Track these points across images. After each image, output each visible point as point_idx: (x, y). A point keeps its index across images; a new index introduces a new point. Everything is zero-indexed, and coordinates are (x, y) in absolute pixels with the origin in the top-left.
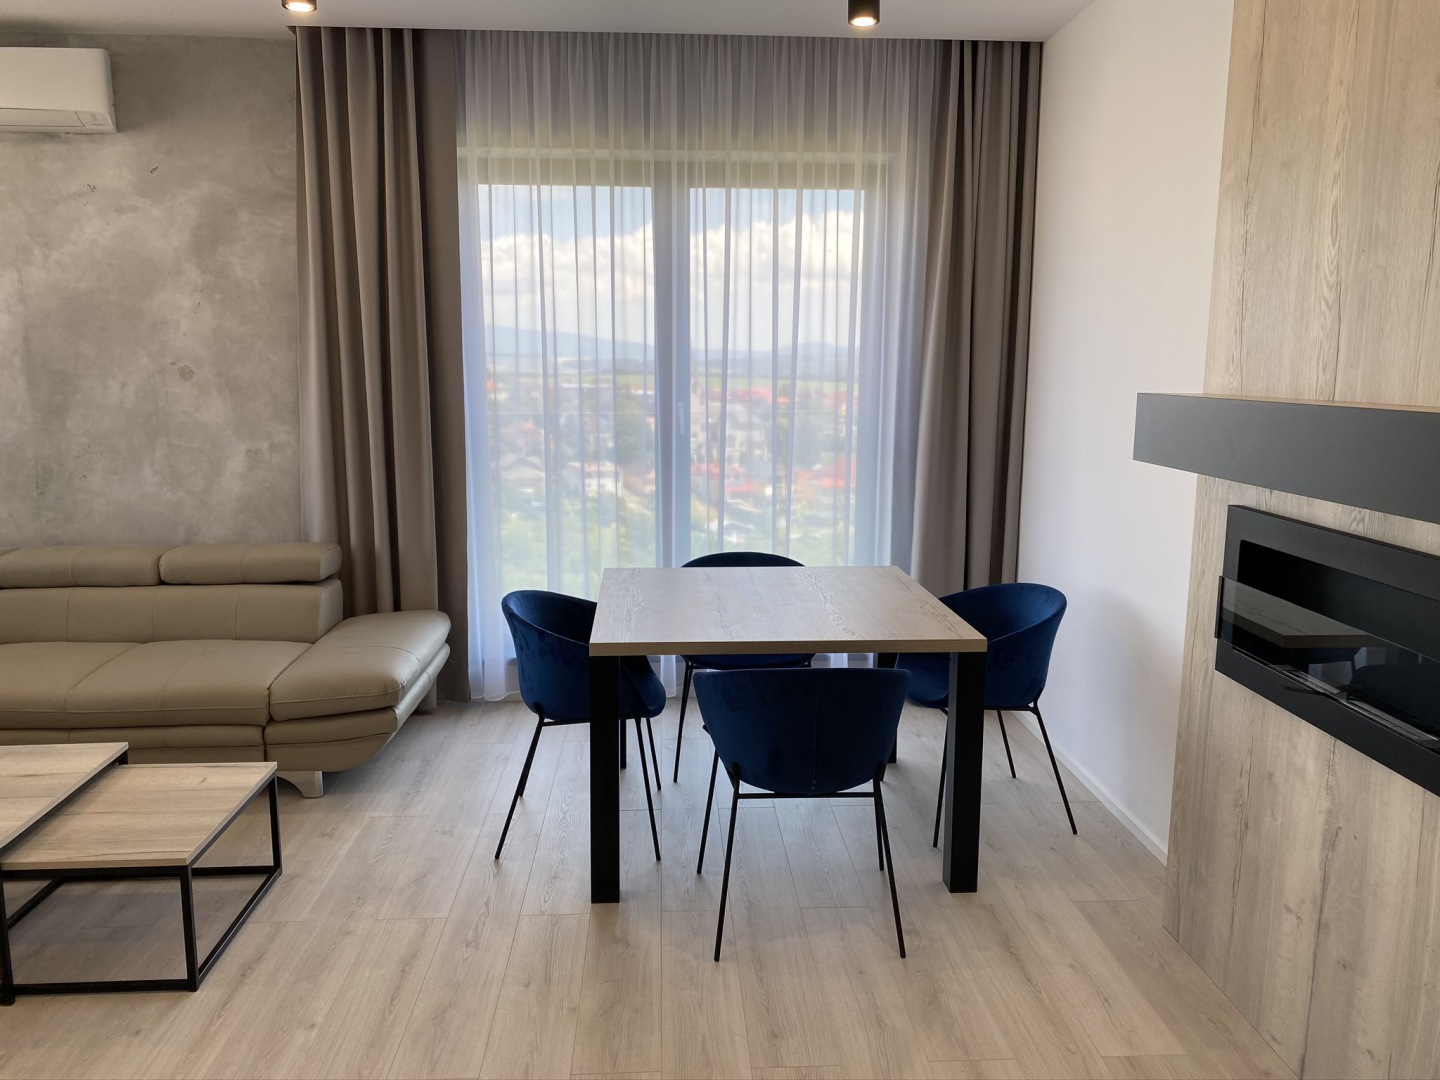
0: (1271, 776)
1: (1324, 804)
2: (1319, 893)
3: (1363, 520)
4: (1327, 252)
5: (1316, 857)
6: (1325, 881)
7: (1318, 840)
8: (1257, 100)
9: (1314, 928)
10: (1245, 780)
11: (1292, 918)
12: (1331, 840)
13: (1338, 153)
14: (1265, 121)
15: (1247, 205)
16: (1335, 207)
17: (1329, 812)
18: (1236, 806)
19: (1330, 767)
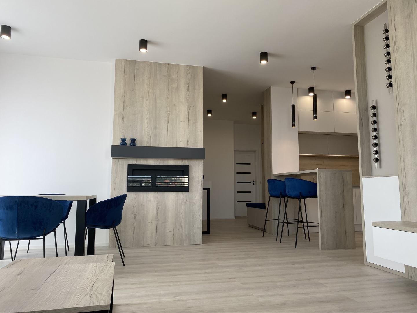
0: (142, 205)
1: (156, 203)
2: (156, 216)
3: (159, 163)
4: (146, 128)
5: (155, 212)
6: (157, 213)
7: (155, 208)
8: (124, 103)
9: (156, 222)
10: (135, 208)
11: (151, 223)
12: (158, 207)
13: (147, 116)
14: (127, 107)
15: (123, 118)
16: (147, 122)
17: (157, 204)
18: (132, 213)
19: (157, 197)
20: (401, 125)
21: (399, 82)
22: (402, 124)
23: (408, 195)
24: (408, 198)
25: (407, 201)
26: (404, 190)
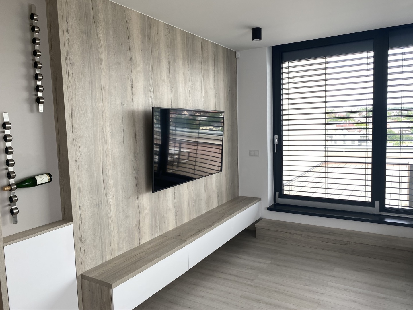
20: (76, 161)
21: (73, 107)
22: (78, 160)
23: (84, 243)
24: (84, 245)
25: (82, 250)
26: (79, 239)
